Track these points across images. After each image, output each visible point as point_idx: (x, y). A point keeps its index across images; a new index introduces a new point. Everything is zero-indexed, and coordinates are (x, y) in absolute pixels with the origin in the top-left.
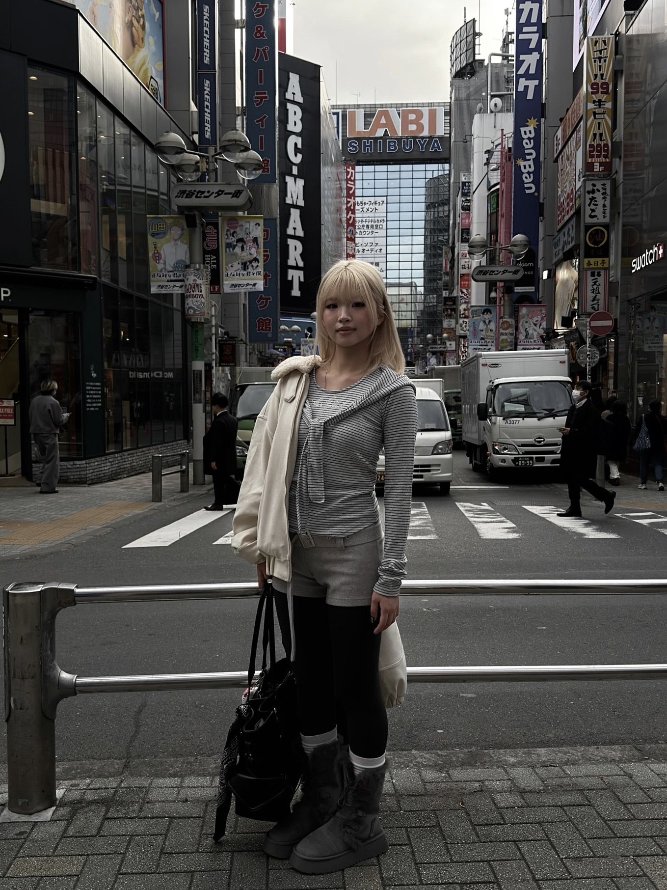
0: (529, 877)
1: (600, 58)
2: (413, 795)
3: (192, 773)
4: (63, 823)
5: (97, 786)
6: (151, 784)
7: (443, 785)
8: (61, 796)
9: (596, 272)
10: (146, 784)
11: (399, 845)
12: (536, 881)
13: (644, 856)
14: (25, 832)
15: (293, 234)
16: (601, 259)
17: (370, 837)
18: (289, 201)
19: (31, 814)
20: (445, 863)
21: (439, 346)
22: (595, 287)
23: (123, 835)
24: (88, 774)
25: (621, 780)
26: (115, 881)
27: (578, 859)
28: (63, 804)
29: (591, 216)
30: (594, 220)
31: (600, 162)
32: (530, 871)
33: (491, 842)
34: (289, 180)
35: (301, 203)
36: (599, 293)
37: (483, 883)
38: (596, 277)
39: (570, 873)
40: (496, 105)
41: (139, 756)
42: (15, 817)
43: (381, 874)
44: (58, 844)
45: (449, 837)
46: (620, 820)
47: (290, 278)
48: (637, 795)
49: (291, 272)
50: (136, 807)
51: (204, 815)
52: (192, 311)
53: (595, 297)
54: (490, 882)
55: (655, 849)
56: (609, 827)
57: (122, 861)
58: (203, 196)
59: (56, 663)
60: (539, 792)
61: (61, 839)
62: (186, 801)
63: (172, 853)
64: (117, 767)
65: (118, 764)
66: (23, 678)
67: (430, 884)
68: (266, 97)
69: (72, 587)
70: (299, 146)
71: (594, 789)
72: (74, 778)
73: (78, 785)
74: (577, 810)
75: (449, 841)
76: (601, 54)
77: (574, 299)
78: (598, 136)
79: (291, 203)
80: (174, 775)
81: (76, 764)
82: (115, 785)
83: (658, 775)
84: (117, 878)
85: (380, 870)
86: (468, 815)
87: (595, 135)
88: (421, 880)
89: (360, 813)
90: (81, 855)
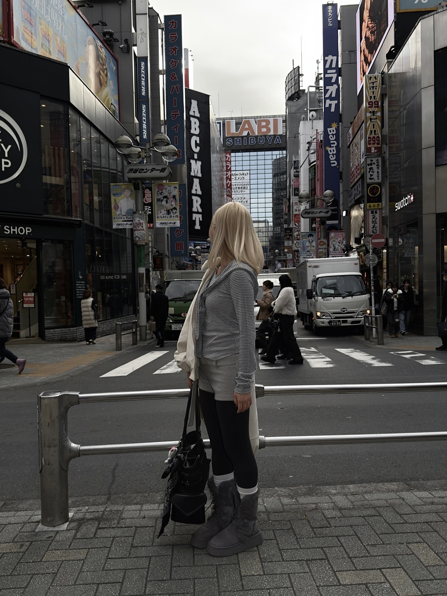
0: (346, 556)
1: (373, 87)
2: (277, 512)
3: (147, 502)
4: (74, 531)
5: (93, 510)
6: (124, 508)
7: (294, 506)
8: (72, 516)
9: (374, 211)
10: (121, 508)
11: (270, 540)
12: (350, 558)
13: (413, 543)
14: (52, 537)
15: (195, 193)
16: (377, 203)
17: (252, 535)
18: (192, 174)
19: (55, 527)
20: (296, 549)
21: (282, 257)
22: (374, 220)
23: (109, 537)
24: (86, 504)
25: (397, 501)
26: (105, 563)
27: (374, 545)
28: (73, 520)
29: (370, 179)
30: (372, 181)
31: (375, 147)
32: (346, 552)
33: (323, 537)
34: (193, 162)
35: (200, 175)
36: (376, 223)
37: (319, 559)
38: (374, 214)
39: (369, 553)
40: (312, 116)
41: (116, 494)
42: (46, 528)
43: (260, 556)
44: (71, 543)
45: (298, 534)
46: (398, 524)
47: (194, 219)
48: (408, 510)
49: (194, 216)
50: (116, 521)
51: (156, 525)
52: (138, 238)
53: (374, 225)
54: (323, 559)
55: (419, 539)
56: (392, 528)
57: (109, 552)
58: (143, 172)
59: (68, 438)
60: (350, 509)
61: (73, 540)
62: (145, 517)
63: (138, 547)
64: (103, 499)
65: (104, 498)
66: (49, 447)
67: (289, 561)
68: (178, 114)
69: (77, 393)
70: (198, 142)
71: (382, 507)
72: (79, 506)
73: (81, 510)
74: (372, 519)
75: (298, 537)
76: (373, 84)
77: (362, 227)
78: (373, 132)
79: (194, 175)
80: (137, 504)
81: (79, 499)
82: (103, 510)
83: (419, 498)
84: (106, 561)
85: (259, 554)
86: (309, 522)
87: (371, 131)
88: (283, 559)
89: (246, 521)
90: (85, 549)
